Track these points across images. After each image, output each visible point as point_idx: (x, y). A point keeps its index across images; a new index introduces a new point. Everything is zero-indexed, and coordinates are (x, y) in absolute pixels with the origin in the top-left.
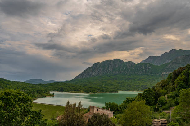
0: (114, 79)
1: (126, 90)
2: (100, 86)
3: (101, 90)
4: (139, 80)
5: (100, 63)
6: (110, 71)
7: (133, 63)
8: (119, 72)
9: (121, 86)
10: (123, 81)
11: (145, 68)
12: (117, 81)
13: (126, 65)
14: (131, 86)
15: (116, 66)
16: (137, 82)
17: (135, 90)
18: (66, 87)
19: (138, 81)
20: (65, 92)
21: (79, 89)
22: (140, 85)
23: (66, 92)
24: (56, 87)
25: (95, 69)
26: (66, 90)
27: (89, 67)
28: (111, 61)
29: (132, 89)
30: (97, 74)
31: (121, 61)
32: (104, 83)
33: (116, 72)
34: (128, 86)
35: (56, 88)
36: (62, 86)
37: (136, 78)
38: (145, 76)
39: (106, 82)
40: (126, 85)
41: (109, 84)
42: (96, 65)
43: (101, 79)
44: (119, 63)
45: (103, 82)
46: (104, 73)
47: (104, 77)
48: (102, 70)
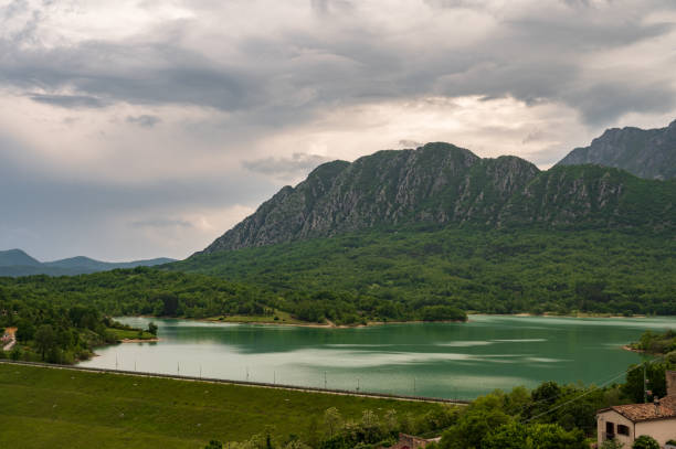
0: (429, 249)
1: (502, 307)
2: (358, 288)
3: (379, 308)
4: (560, 258)
5: (347, 164)
6: (405, 211)
7: (523, 166)
8: (450, 213)
9: (471, 288)
10: (475, 260)
11: (593, 191)
12: (446, 263)
13: (491, 178)
14: (520, 288)
15: (433, 180)
16: (552, 266)
17: (548, 309)
18: (191, 291)
19: (557, 262)
20: (189, 318)
21: (264, 303)
22: (572, 280)
23: (199, 317)
24: (135, 295)
25: (320, 194)
26: (198, 310)
27: (289, 188)
28: (407, 153)
29: (533, 304)
30: (334, 225)
31: (462, 155)
32: (377, 274)
33: (435, 213)
34: (505, 287)
35: (136, 301)
36: (170, 290)
37: (543, 247)
38: (594, 236)
39: (388, 267)
40: (496, 284)
41: (406, 276)
42: (328, 173)
43: (355, 251)
44: (452, 167)
45: (370, 267)
46: (368, 220)
47: (372, 242)
48: (360, 206)
